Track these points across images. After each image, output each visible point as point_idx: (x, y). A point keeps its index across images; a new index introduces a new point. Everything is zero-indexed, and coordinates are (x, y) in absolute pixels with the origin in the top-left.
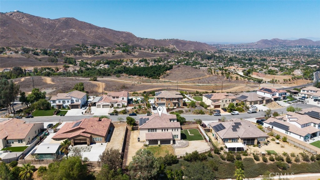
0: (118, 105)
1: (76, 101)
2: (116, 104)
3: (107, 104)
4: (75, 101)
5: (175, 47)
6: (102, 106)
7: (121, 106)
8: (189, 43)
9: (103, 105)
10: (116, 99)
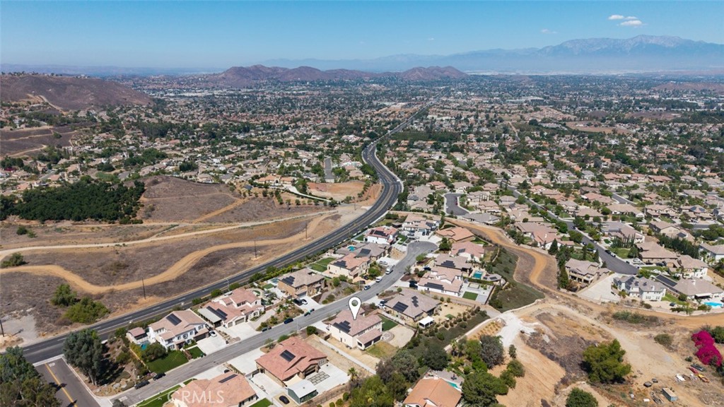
0: (255, 314)
1: (200, 328)
2: (253, 313)
3: (242, 317)
4: (197, 330)
5: (46, 100)
6: (234, 323)
7: (258, 315)
8: (74, 85)
9: (236, 322)
10: (242, 306)
